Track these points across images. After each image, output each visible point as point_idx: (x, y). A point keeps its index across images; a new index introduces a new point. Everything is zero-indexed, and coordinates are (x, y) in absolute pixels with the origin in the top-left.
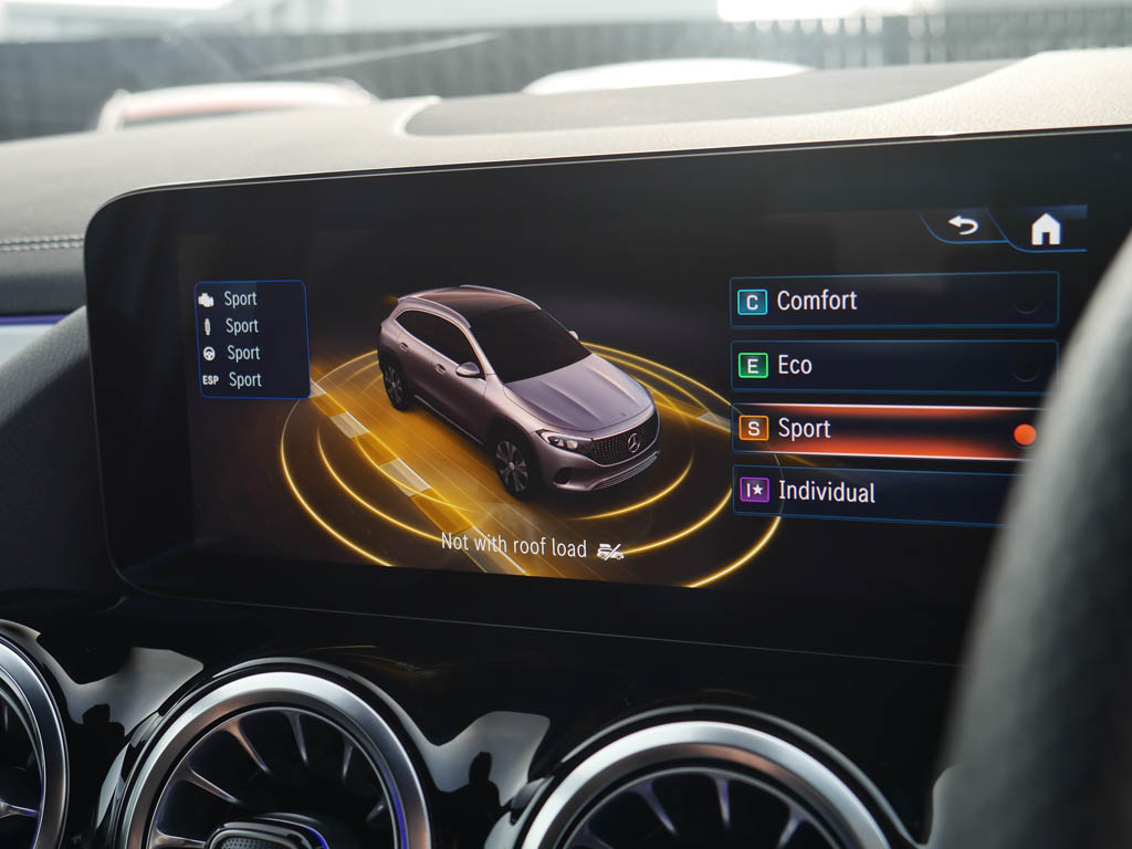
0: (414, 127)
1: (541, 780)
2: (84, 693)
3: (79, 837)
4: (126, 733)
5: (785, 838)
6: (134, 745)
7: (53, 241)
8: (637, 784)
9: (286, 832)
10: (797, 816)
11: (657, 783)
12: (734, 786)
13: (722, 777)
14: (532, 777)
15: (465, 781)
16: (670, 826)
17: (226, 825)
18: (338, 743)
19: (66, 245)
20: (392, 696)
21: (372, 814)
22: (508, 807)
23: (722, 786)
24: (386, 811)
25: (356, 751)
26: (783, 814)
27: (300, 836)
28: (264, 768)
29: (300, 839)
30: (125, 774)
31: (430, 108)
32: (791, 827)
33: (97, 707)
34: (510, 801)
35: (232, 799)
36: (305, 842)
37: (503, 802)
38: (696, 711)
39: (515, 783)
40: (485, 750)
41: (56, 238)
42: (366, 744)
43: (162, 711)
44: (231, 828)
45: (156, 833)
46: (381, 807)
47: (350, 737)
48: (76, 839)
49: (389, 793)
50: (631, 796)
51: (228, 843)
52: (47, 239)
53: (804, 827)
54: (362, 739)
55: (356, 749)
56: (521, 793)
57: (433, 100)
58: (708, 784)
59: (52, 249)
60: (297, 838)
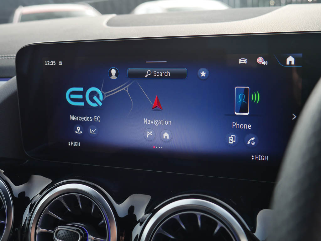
0: (109, 23)
1: (148, 214)
2: (17, 189)
4: (30, 200)
5: (216, 231)
6: (33, 203)
7: (5, 57)
8: (175, 216)
9: (76, 228)
10: (220, 225)
11: (180, 216)
12: (202, 217)
13: (199, 214)
14: (146, 213)
16: (184, 227)
17: (59, 226)
18: (90, 203)
19: (9, 58)
20: (106, 191)
21: (100, 224)
22: (139, 221)
23: (199, 216)
24: (104, 223)
26: (216, 224)
28: (69, 210)
29: (80, 231)
30: (30, 211)
31: (113, 18)
32: (218, 228)
33: (22, 192)
35: (60, 219)
38: (191, 196)
39: (141, 214)
43: (41, 193)
44: (61, 227)
45: (39, 228)
46: (103, 221)
47: (94, 202)
48: (16, 229)
49: (105, 217)
50: (173, 219)
53: (221, 228)
54: (97, 203)
55: (95, 205)
56: (142, 218)
57: (114, 15)
58: (195, 216)
59: (5, 59)
60: (79, 230)
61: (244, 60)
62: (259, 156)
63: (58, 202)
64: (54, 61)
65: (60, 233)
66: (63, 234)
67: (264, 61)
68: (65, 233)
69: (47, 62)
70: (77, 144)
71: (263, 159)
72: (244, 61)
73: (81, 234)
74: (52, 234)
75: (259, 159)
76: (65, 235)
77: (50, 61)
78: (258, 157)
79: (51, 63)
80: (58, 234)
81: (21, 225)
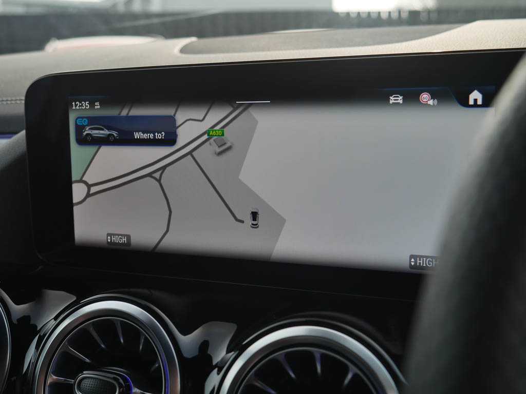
0: (183, 50)
1: (233, 353)
2: (19, 309)
3: (15, 378)
4: (38, 329)
5: (346, 382)
6: (42, 335)
7: (12, 100)
8: (277, 355)
9: (112, 376)
10: (352, 371)
11: (287, 355)
12: (323, 356)
13: (317, 352)
14: (228, 351)
15: (196, 353)
16: (293, 375)
17: (84, 372)
18: (138, 334)
19: (18, 102)
20: (166, 315)
21: (153, 369)
22: (216, 366)
23: (317, 356)
24: (159, 366)
25: (146, 338)
26: (346, 370)
27: (119, 378)
28: (103, 346)
29: (119, 379)
30: (37, 347)
31: (192, 43)
32: (350, 376)
33: (24, 316)
34: (218, 363)
35: (88, 360)
36: (121, 381)
37: (214, 363)
38: (306, 321)
39: (220, 354)
40: (207, 339)
41: (14, 99)
42: (151, 335)
43: (56, 318)
44: (86, 374)
45: (51, 376)
46: (157, 365)
47: (143, 332)
49: (161, 358)
50: (274, 361)
51: (84, 381)
52: (9, 99)
53: (355, 376)
54: (149, 333)
55: (146, 337)
56: (223, 359)
57: (193, 39)
58: (311, 355)
59: (12, 103)
60: (116, 378)
61: (398, 97)
62: (423, 260)
63: (84, 331)
64: (87, 103)
65: (86, 383)
66: (91, 386)
67: (431, 99)
68: (93, 383)
69: (75, 104)
70: (122, 239)
71: (430, 264)
72: (398, 100)
73: (120, 386)
74: (72, 386)
75: (423, 264)
76: (93, 386)
77: (80, 102)
78: (421, 262)
79: (82, 106)
80: (82, 384)
81: (22, 372)
